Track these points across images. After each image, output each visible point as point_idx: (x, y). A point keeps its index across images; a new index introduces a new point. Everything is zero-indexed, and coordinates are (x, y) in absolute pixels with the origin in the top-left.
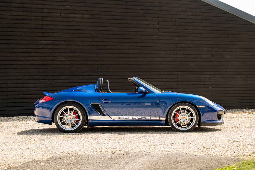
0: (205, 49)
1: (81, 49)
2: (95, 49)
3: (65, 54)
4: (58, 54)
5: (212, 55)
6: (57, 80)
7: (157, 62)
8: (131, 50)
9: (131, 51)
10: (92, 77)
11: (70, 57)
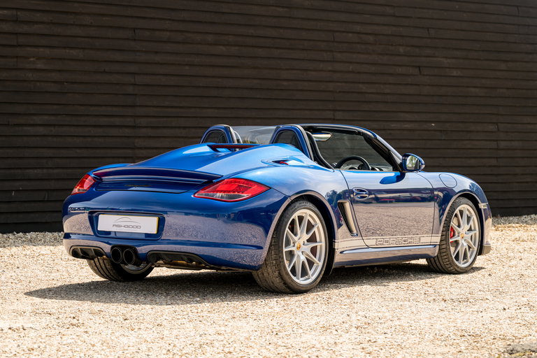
0: (401, 50)
1: (92, 38)
2: (128, 39)
3: (47, 51)
4: (29, 49)
5: (419, 67)
6: (25, 128)
7: (285, 83)
8: (220, 45)
9: (221, 47)
10: (117, 121)
11: (60, 59)
